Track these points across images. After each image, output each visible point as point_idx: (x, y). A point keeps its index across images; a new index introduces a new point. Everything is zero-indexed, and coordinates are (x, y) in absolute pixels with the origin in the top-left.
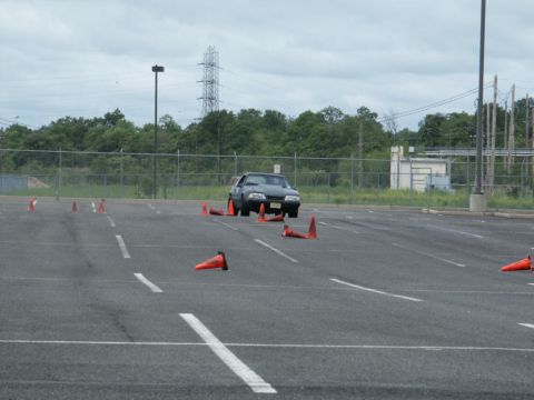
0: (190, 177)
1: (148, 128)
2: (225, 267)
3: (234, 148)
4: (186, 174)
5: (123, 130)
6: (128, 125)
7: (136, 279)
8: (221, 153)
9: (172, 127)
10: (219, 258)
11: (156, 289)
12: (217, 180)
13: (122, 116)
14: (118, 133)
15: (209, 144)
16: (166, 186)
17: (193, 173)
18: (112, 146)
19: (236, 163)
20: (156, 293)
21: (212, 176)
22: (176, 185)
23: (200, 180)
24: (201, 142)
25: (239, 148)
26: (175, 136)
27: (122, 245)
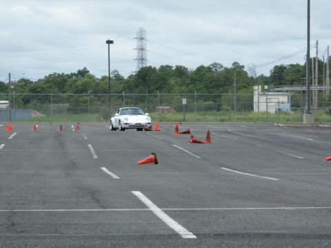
1: (104, 78)
2: (156, 162)
3: (157, 89)
5: (89, 80)
6: (92, 77)
7: (103, 171)
8: (149, 92)
9: (118, 78)
10: (152, 156)
11: (115, 177)
13: (88, 72)
14: (86, 82)
15: (141, 87)
17: (132, 105)
18: (82, 90)
19: (159, 99)
20: (116, 179)
24: (137, 86)
25: (160, 89)
26: (121, 83)
27: (92, 150)
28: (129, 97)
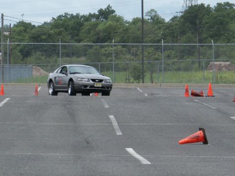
0: (173, 63)
1: (136, 21)
2: (205, 141)
3: (212, 37)
4: (170, 61)
5: (115, 23)
6: (119, 19)
7: (127, 153)
8: (200, 42)
9: (157, 20)
10: (199, 133)
11: (145, 161)
12: (197, 65)
13: (113, 11)
14: (110, 25)
15: (189, 34)
16: (152, 72)
17: (176, 60)
18: (105, 38)
19: (213, 51)
20: (145, 165)
21: (193, 62)
22: (161, 71)
23: (182, 65)
24: (183, 33)
25: (216, 36)
26: (160, 28)
27: (115, 124)
28: (172, 48)
